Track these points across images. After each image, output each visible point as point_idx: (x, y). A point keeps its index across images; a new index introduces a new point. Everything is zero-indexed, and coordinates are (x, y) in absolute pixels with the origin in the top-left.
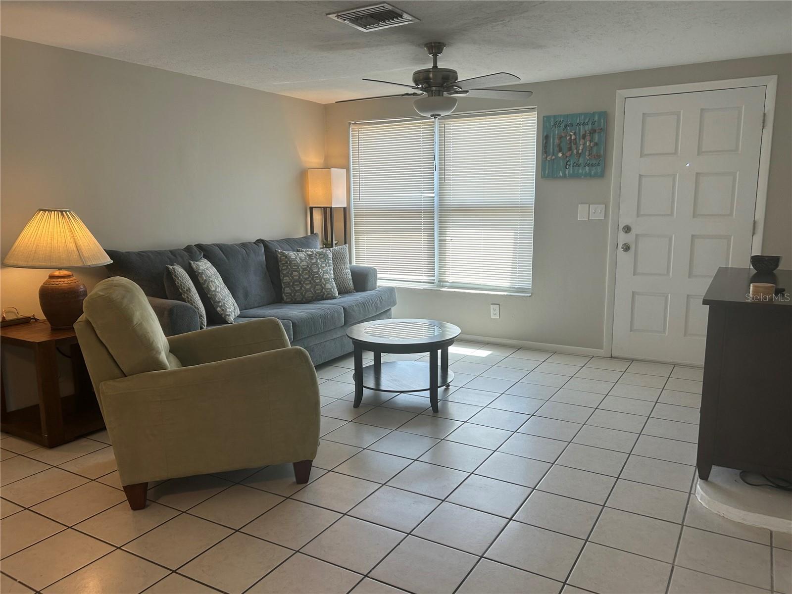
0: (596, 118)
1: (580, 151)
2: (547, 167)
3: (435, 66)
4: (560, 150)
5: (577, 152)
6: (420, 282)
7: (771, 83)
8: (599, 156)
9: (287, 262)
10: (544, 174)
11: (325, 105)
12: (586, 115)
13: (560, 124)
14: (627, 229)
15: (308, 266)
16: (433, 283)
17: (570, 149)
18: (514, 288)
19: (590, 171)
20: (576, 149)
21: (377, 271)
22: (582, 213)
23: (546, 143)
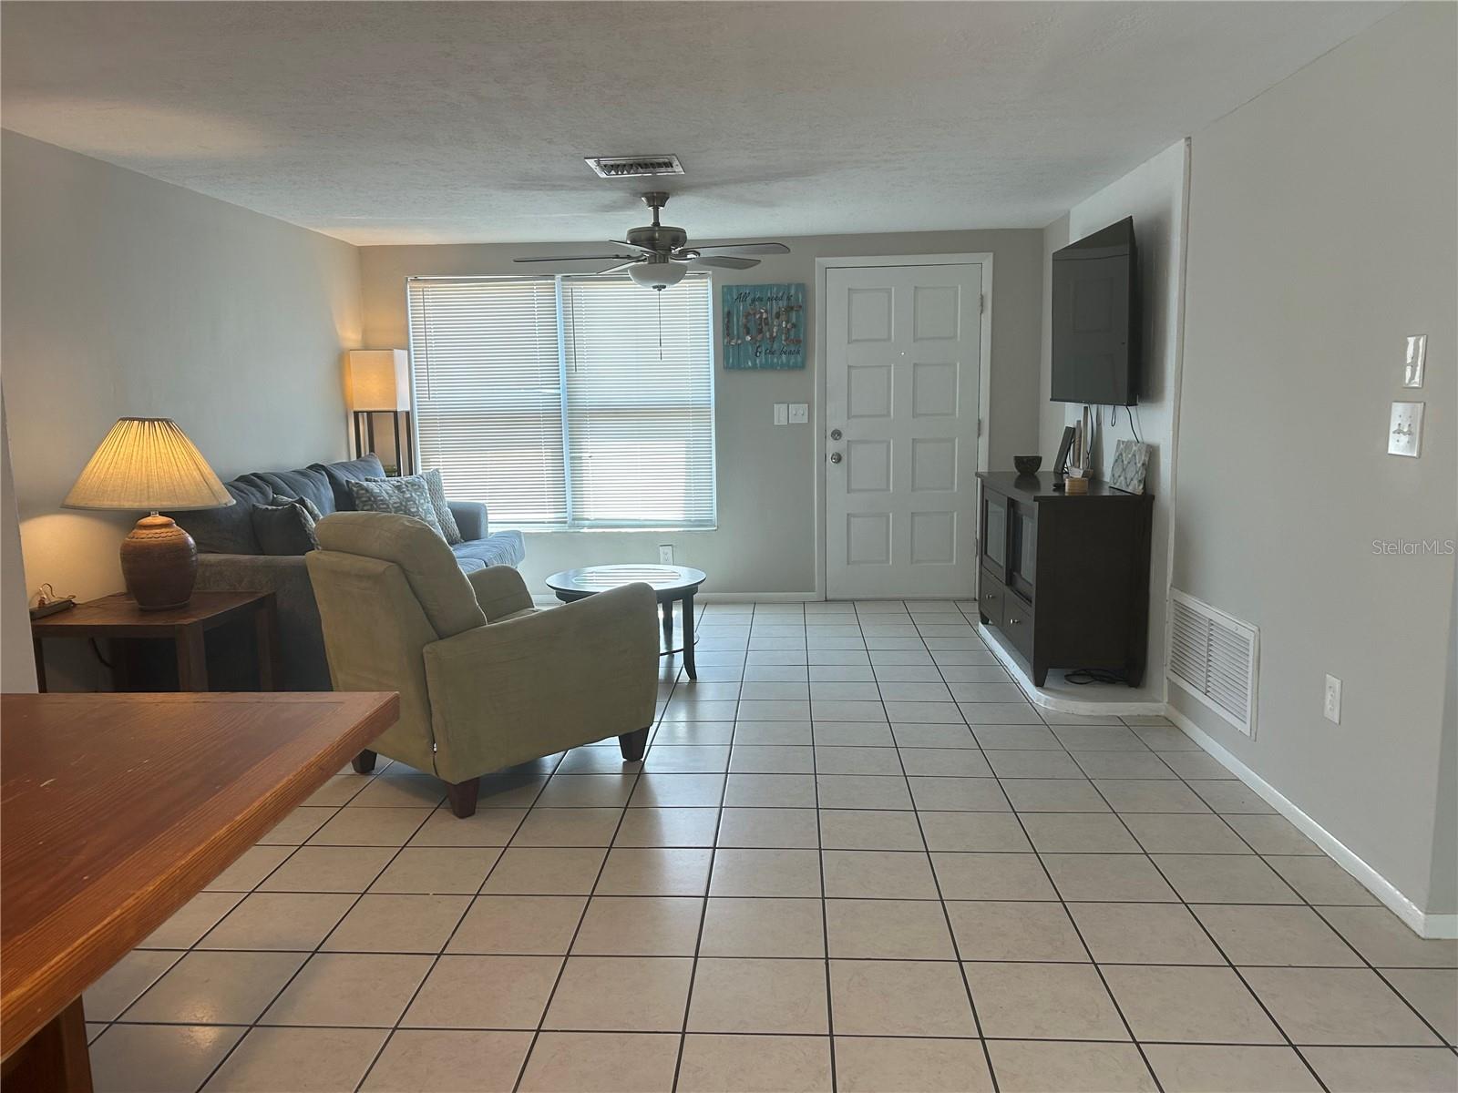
0: (792, 292)
1: (775, 334)
2: (731, 355)
3: (656, 223)
4: (748, 333)
5: (771, 335)
6: (544, 523)
7: (987, 261)
8: (799, 341)
9: (370, 500)
10: (728, 363)
11: (360, 248)
12: (779, 286)
13: (746, 296)
14: (837, 434)
15: (401, 504)
16: (565, 522)
17: (760, 331)
18: (690, 521)
19: (788, 361)
20: (769, 330)
21: (486, 510)
22: (780, 415)
23: (728, 322)
